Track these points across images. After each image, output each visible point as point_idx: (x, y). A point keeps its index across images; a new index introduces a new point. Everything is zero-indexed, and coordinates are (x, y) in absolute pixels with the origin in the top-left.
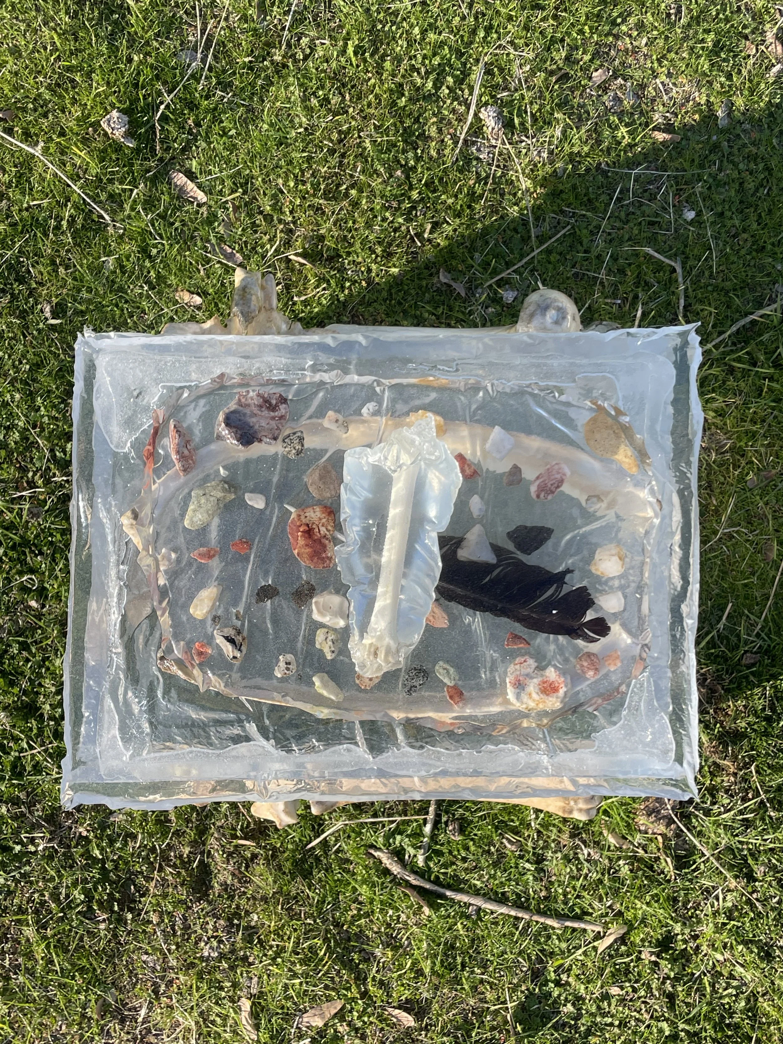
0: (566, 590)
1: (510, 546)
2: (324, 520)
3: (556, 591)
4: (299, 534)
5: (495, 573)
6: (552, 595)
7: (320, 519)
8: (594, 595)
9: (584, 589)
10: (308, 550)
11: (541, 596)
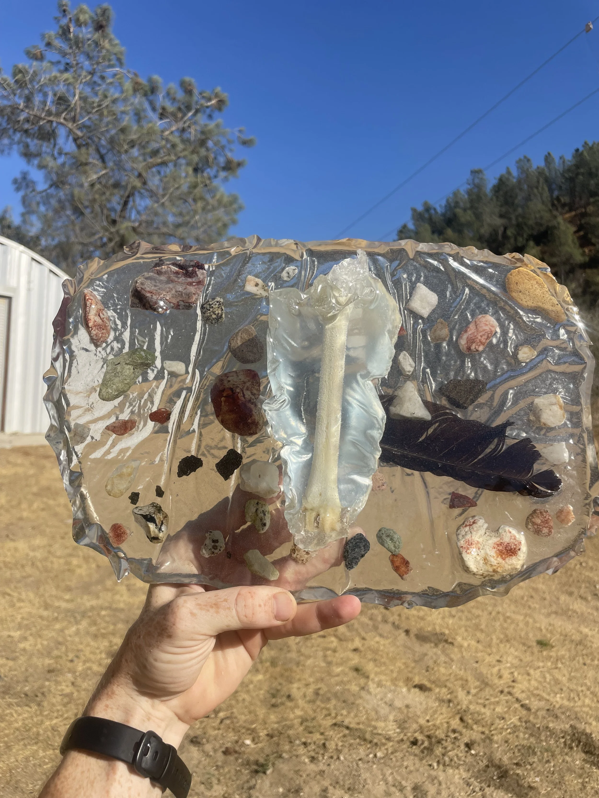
0: (509, 442)
1: (444, 402)
2: (248, 384)
3: (498, 445)
4: (223, 399)
5: (430, 431)
6: (494, 450)
7: (245, 383)
8: (539, 447)
9: (527, 441)
10: (233, 416)
11: (483, 451)
